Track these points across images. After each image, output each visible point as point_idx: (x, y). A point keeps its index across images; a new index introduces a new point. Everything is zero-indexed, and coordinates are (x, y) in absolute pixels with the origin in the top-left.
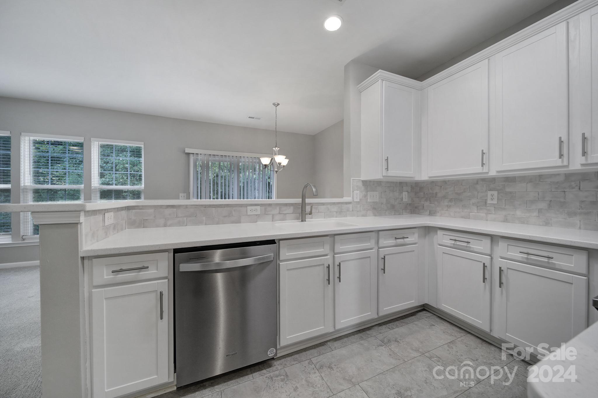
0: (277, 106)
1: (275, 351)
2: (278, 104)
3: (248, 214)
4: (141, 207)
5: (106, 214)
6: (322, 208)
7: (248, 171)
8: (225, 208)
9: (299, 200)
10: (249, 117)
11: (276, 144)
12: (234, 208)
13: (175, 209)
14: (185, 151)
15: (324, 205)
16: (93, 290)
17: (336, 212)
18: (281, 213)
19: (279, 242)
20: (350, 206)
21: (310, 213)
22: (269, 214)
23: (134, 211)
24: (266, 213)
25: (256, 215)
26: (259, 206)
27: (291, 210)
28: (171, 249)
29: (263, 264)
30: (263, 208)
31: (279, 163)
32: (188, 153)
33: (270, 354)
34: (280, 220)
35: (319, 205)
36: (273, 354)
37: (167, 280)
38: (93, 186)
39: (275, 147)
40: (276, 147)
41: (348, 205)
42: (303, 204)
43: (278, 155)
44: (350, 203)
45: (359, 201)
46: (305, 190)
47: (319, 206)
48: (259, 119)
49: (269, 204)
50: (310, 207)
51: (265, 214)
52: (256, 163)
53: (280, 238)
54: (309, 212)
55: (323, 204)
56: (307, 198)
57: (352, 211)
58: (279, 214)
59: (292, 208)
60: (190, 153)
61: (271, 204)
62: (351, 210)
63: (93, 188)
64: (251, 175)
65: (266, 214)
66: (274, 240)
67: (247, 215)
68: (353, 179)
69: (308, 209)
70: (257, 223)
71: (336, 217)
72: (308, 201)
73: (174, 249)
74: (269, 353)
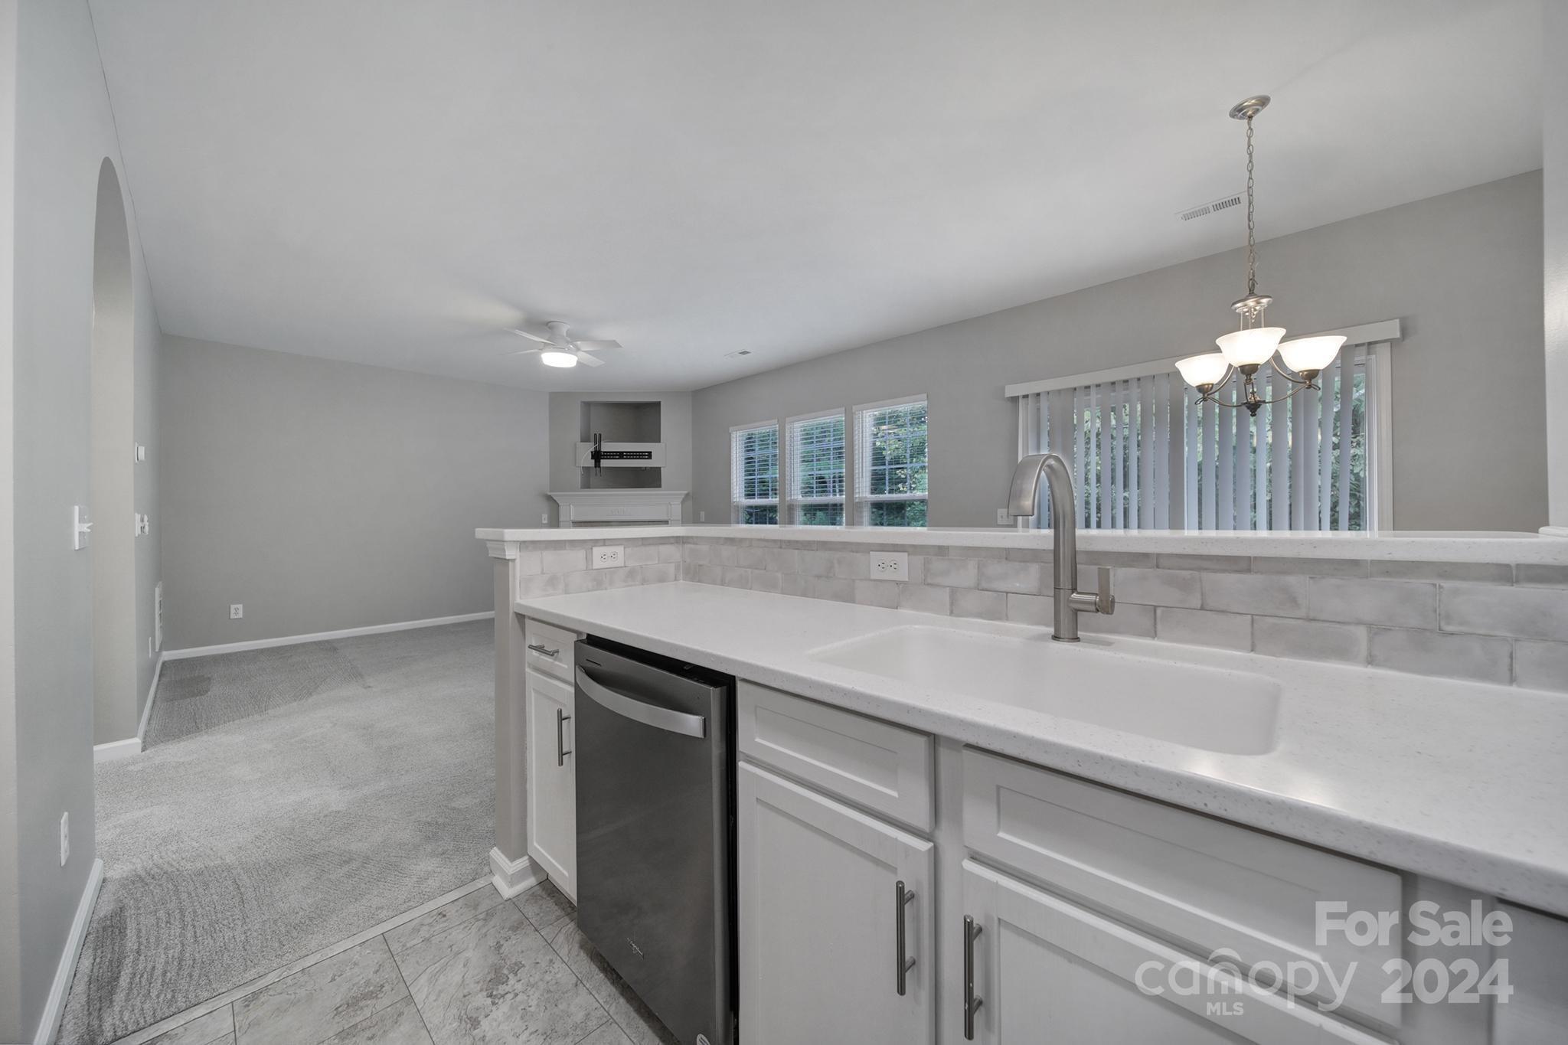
3: (872, 578)
4: (695, 541)
5: (595, 549)
14: (1004, 393)
15: (1249, 571)
18: (985, 585)
21: (1101, 606)
22: (938, 585)
23: (688, 546)
24: (929, 581)
25: (897, 584)
26: (906, 554)
30: (918, 560)
32: (1014, 397)
34: (980, 615)
35: (1200, 569)
38: (857, 496)
40: (1251, 295)
42: (1062, 557)
47: (1205, 575)
49: (940, 547)
51: (926, 583)
54: (1093, 598)
58: (978, 589)
60: (1018, 397)
61: (947, 548)
63: (857, 500)
65: (928, 584)
67: (869, 581)
70: (900, 611)
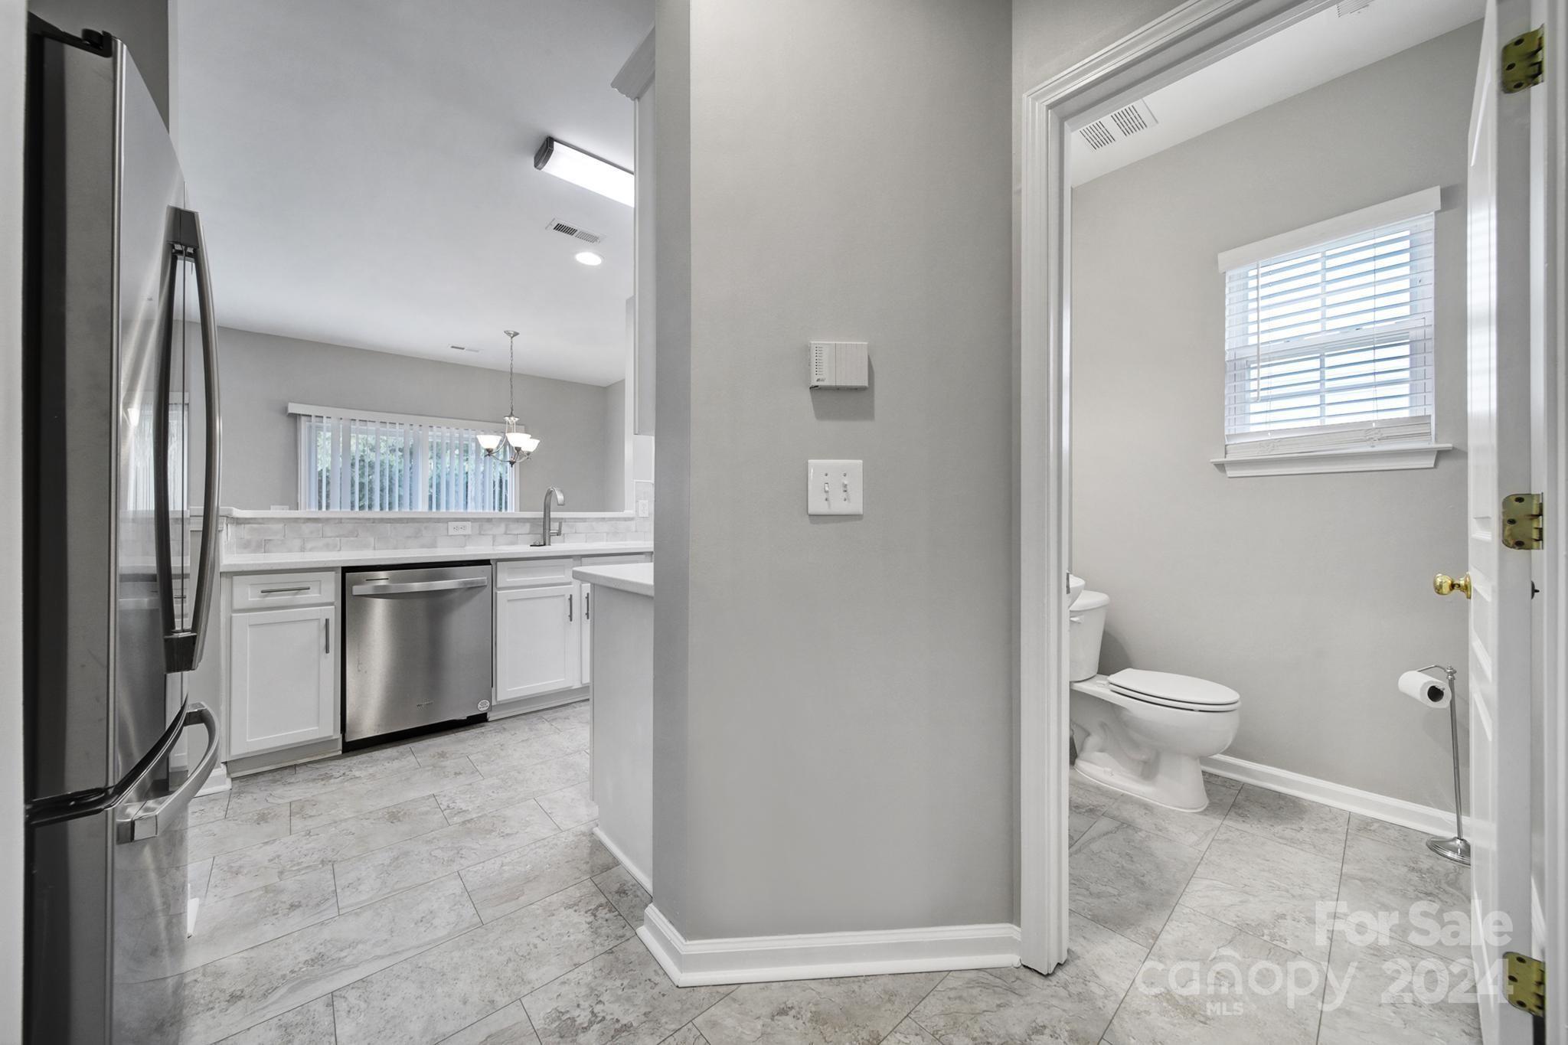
0: (514, 336)
1: (488, 704)
2: (516, 334)
3: (450, 534)
4: (260, 521)
6: (581, 526)
7: (449, 452)
8: (409, 524)
9: (541, 514)
10: (453, 347)
11: (512, 410)
12: (425, 524)
13: (320, 525)
14: (286, 409)
16: (234, 615)
17: (608, 533)
18: (508, 532)
19: (496, 564)
20: (632, 524)
21: (559, 534)
22: (487, 534)
23: (248, 526)
24: (482, 533)
25: (465, 536)
27: (527, 527)
28: (338, 567)
29: (472, 589)
30: (477, 525)
31: (516, 448)
32: (296, 414)
33: (482, 708)
36: (485, 709)
37: (333, 607)
39: (509, 417)
40: (511, 415)
41: (628, 523)
42: (546, 520)
43: (517, 432)
44: (631, 519)
45: (647, 516)
46: (548, 498)
47: (576, 523)
48: (477, 351)
49: (488, 518)
50: (558, 524)
51: (480, 534)
52: (470, 440)
53: (497, 557)
54: (556, 531)
55: (584, 520)
56: (553, 511)
57: (636, 531)
58: (506, 534)
59: (528, 526)
60: (299, 415)
61: (492, 519)
62: (634, 529)
64: (457, 461)
65: (482, 535)
66: (489, 560)
67: (448, 535)
68: (637, 482)
69: (555, 527)
71: (607, 541)
72: (553, 515)
73: (342, 567)
74: (479, 706)
